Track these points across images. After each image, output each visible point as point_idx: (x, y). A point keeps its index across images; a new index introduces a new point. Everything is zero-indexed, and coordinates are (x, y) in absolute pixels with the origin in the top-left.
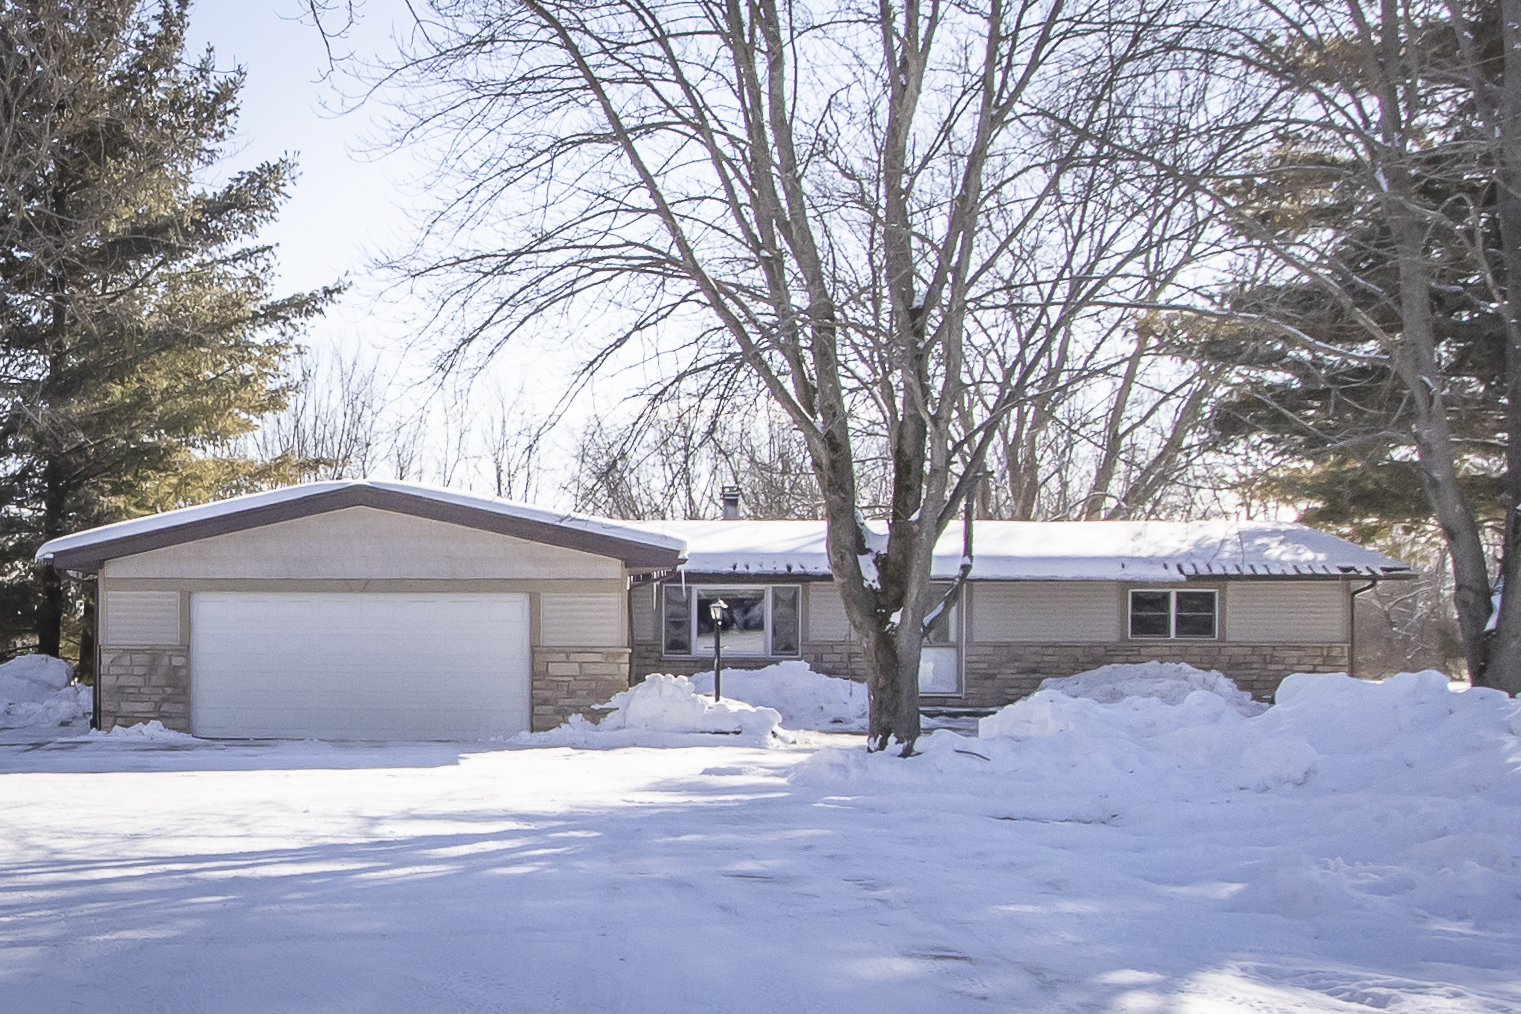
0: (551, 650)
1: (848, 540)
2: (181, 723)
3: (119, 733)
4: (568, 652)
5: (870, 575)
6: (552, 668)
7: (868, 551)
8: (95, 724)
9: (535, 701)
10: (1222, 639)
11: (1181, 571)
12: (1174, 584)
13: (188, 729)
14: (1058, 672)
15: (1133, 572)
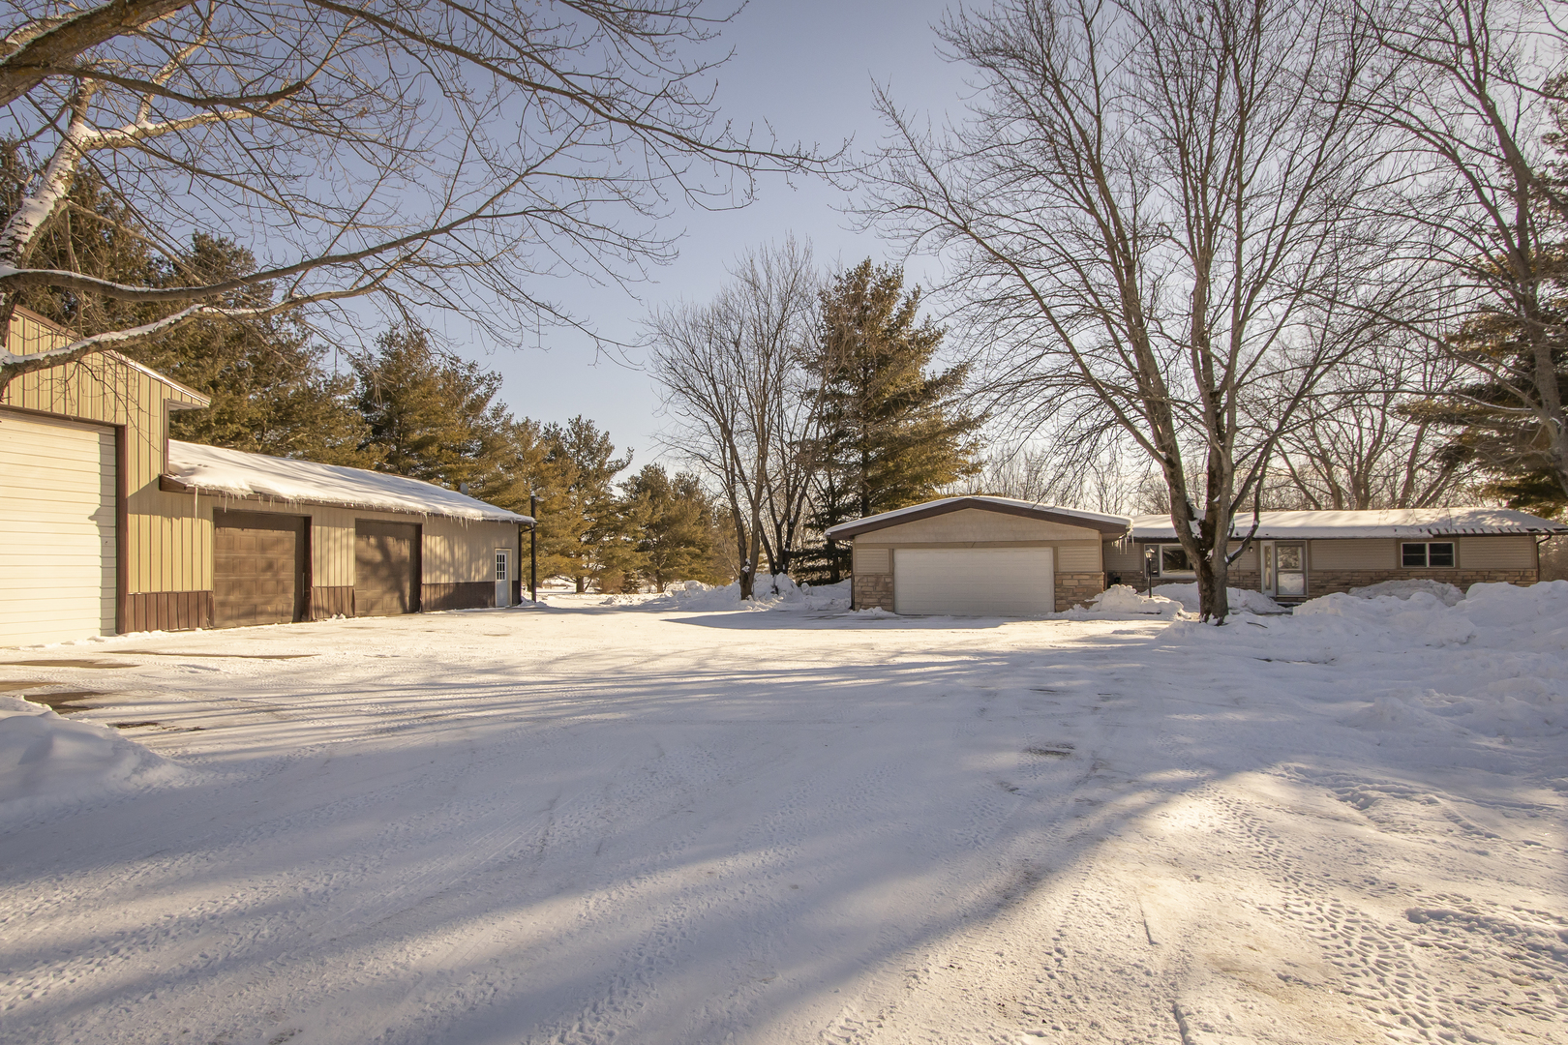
0: (1064, 573)
1: (1182, 512)
2: (891, 608)
3: (862, 612)
4: (1072, 574)
5: (1196, 531)
6: (1065, 583)
7: (1193, 519)
8: (852, 608)
9: (1056, 598)
10: (1458, 567)
11: (1430, 532)
12: (1428, 539)
13: (894, 611)
14: (1360, 584)
15: (1400, 534)
